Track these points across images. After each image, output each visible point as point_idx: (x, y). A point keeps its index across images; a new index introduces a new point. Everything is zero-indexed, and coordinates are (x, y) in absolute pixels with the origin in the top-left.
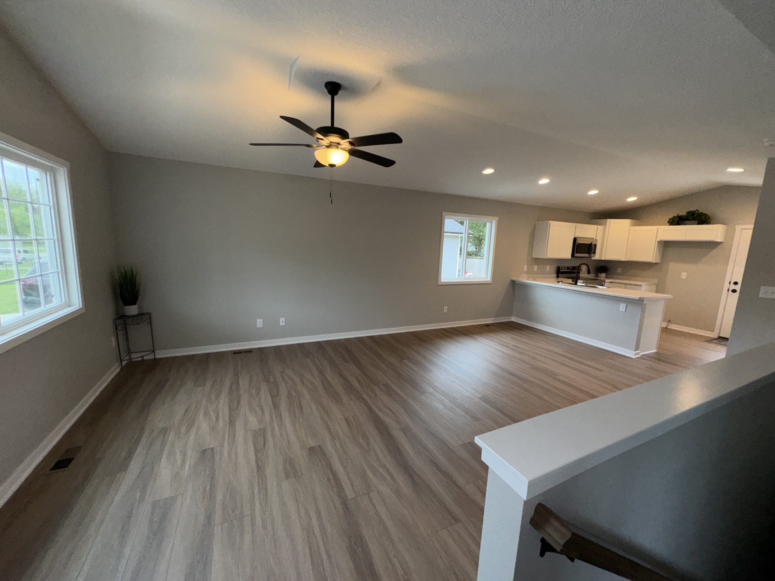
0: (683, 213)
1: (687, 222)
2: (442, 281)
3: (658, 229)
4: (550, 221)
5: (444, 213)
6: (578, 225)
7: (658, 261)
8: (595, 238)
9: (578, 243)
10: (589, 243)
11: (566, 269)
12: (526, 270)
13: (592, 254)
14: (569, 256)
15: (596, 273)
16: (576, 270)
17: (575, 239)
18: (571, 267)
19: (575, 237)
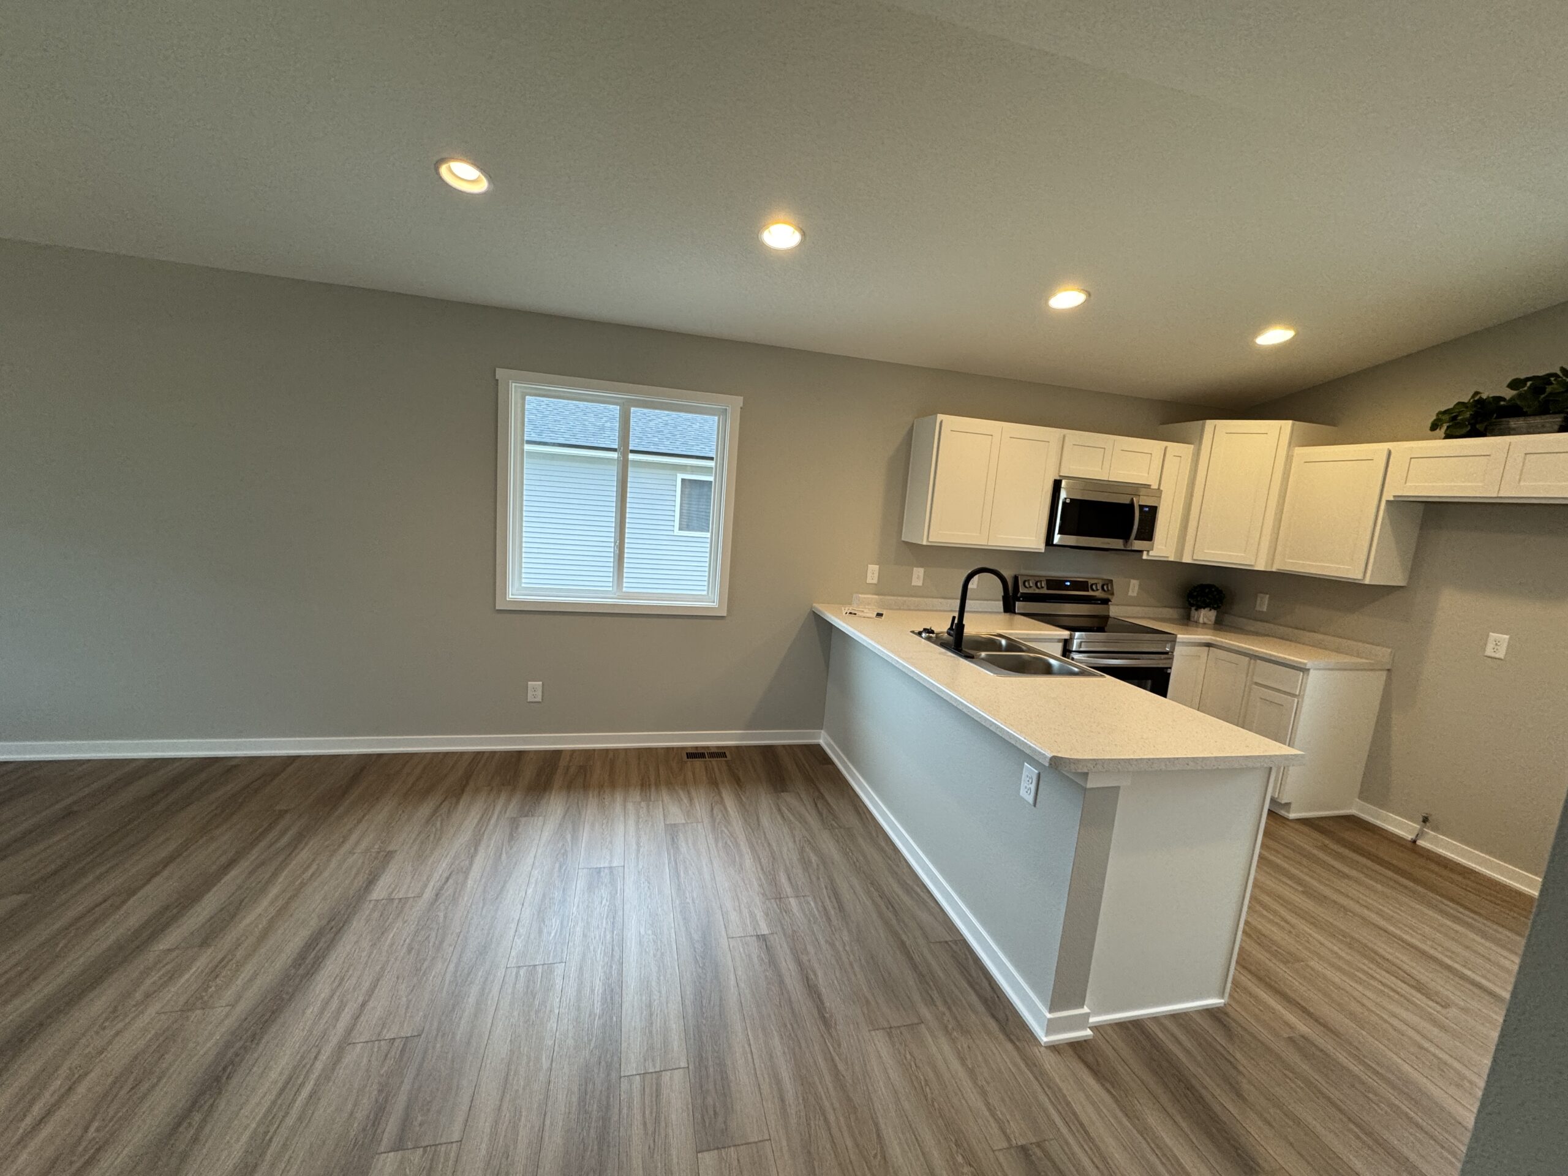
0: (1497, 388)
1: (1513, 423)
2: (510, 597)
3: (1390, 453)
4: (940, 417)
5: (500, 373)
6: (1074, 436)
7: (1399, 580)
8: (1155, 486)
9: (1071, 499)
10: (1125, 500)
11: (1042, 587)
12: (875, 581)
13: (1136, 539)
14: (1034, 541)
15: (1183, 608)
16: (1088, 591)
17: (1057, 485)
18: (1067, 581)
19: (1058, 478)
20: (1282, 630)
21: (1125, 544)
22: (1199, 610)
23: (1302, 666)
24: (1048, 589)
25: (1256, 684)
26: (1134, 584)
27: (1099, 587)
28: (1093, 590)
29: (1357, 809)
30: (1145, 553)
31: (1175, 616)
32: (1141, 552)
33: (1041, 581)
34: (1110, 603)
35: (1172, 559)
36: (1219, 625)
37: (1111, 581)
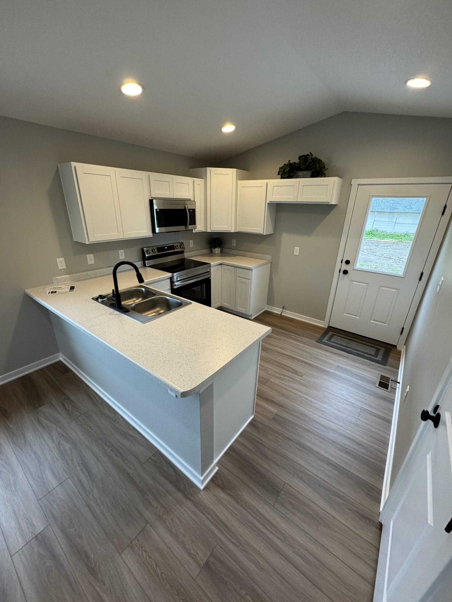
0: (295, 159)
3: (267, 184)
6: (154, 176)
7: (271, 232)
8: (192, 200)
9: (159, 209)
10: (182, 207)
11: (155, 252)
12: (64, 267)
13: (190, 225)
14: (146, 232)
15: (210, 248)
16: (175, 249)
17: (151, 202)
18: (166, 247)
19: (151, 199)
20: (241, 252)
21: (186, 227)
22: (215, 249)
23: (251, 269)
24: (158, 252)
25: (238, 277)
26: (191, 241)
27: (179, 247)
28: (177, 248)
29: (267, 308)
30: (194, 230)
31: (208, 252)
32: (192, 230)
33: (154, 249)
34: (184, 253)
35: (203, 231)
36: (223, 254)
37: (183, 243)
